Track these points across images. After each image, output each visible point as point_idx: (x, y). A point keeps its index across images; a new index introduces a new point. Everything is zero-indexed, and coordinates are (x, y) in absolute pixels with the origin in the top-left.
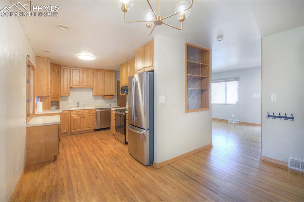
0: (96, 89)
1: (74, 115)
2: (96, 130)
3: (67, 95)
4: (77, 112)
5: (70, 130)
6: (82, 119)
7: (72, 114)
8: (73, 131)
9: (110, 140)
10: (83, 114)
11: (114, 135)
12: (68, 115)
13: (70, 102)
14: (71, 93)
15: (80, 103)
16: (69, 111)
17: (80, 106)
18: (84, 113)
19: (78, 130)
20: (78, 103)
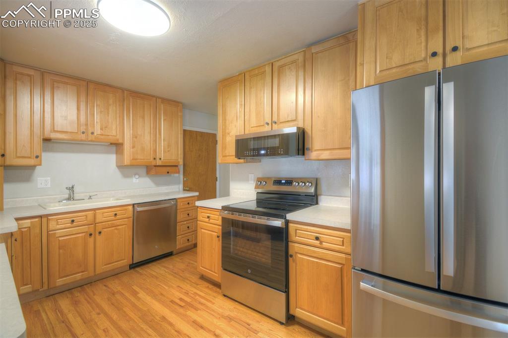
0: (133, 147)
1: (61, 229)
2: (134, 266)
3: (32, 162)
4: (72, 217)
5: (45, 280)
6: (91, 240)
7: (52, 225)
8: (60, 282)
9: (209, 304)
10: (94, 223)
11: (217, 285)
12: (38, 231)
13: (39, 186)
14: (45, 156)
15: (76, 189)
16: (41, 217)
17: (77, 196)
18: (97, 221)
19: (78, 276)
20: (72, 189)
